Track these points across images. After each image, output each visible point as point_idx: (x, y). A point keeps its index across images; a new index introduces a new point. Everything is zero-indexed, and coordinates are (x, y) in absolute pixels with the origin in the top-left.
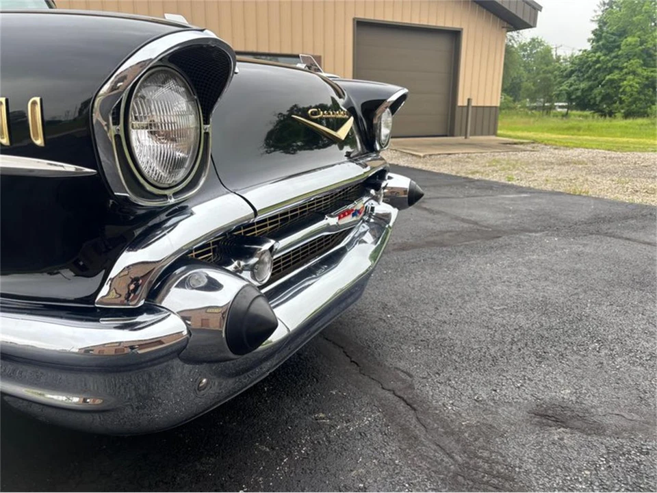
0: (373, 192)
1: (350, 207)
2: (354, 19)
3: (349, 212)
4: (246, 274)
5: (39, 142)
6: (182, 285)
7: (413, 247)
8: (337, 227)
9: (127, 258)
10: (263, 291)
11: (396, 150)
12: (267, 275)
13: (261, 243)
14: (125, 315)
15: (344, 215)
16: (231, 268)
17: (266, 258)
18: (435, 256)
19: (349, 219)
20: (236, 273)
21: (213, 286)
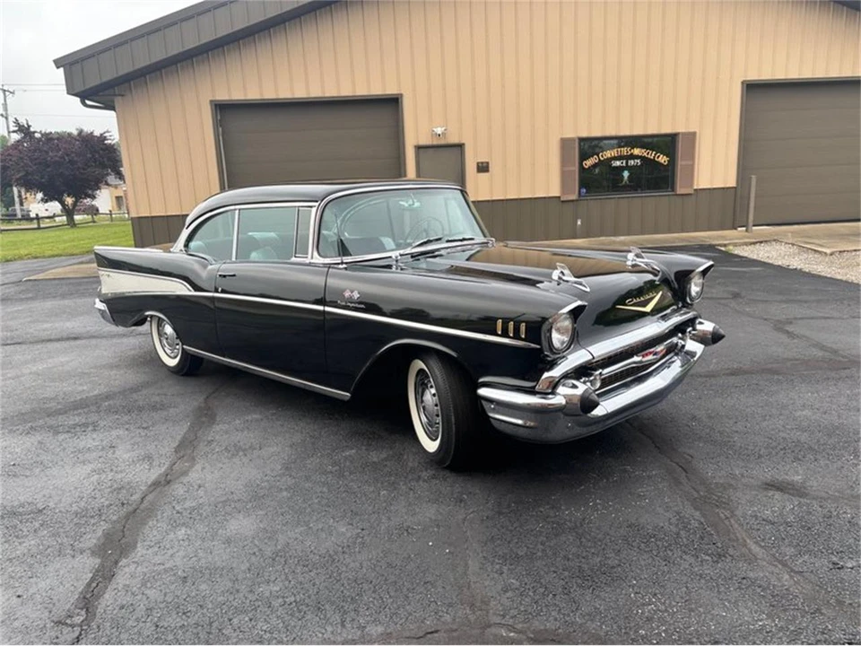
0: (680, 335)
1: (652, 350)
2: (743, 83)
3: (650, 353)
4: (589, 384)
5: (523, 336)
6: (564, 385)
7: (746, 372)
8: (641, 362)
9: (546, 375)
10: (597, 392)
11: (793, 245)
12: (598, 385)
13: (596, 370)
14: (544, 394)
15: (647, 355)
16: (582, 380)
17: (598, 378)
18: (761, 383)
19: (650, 357)
20: (584, 383)
21: (574, 387)
